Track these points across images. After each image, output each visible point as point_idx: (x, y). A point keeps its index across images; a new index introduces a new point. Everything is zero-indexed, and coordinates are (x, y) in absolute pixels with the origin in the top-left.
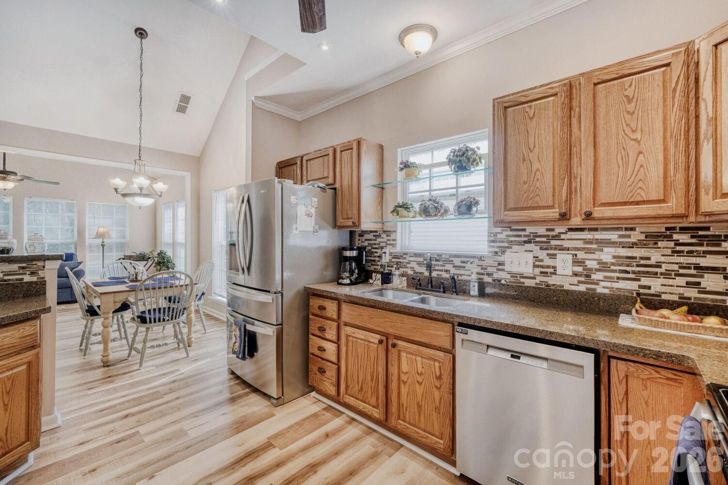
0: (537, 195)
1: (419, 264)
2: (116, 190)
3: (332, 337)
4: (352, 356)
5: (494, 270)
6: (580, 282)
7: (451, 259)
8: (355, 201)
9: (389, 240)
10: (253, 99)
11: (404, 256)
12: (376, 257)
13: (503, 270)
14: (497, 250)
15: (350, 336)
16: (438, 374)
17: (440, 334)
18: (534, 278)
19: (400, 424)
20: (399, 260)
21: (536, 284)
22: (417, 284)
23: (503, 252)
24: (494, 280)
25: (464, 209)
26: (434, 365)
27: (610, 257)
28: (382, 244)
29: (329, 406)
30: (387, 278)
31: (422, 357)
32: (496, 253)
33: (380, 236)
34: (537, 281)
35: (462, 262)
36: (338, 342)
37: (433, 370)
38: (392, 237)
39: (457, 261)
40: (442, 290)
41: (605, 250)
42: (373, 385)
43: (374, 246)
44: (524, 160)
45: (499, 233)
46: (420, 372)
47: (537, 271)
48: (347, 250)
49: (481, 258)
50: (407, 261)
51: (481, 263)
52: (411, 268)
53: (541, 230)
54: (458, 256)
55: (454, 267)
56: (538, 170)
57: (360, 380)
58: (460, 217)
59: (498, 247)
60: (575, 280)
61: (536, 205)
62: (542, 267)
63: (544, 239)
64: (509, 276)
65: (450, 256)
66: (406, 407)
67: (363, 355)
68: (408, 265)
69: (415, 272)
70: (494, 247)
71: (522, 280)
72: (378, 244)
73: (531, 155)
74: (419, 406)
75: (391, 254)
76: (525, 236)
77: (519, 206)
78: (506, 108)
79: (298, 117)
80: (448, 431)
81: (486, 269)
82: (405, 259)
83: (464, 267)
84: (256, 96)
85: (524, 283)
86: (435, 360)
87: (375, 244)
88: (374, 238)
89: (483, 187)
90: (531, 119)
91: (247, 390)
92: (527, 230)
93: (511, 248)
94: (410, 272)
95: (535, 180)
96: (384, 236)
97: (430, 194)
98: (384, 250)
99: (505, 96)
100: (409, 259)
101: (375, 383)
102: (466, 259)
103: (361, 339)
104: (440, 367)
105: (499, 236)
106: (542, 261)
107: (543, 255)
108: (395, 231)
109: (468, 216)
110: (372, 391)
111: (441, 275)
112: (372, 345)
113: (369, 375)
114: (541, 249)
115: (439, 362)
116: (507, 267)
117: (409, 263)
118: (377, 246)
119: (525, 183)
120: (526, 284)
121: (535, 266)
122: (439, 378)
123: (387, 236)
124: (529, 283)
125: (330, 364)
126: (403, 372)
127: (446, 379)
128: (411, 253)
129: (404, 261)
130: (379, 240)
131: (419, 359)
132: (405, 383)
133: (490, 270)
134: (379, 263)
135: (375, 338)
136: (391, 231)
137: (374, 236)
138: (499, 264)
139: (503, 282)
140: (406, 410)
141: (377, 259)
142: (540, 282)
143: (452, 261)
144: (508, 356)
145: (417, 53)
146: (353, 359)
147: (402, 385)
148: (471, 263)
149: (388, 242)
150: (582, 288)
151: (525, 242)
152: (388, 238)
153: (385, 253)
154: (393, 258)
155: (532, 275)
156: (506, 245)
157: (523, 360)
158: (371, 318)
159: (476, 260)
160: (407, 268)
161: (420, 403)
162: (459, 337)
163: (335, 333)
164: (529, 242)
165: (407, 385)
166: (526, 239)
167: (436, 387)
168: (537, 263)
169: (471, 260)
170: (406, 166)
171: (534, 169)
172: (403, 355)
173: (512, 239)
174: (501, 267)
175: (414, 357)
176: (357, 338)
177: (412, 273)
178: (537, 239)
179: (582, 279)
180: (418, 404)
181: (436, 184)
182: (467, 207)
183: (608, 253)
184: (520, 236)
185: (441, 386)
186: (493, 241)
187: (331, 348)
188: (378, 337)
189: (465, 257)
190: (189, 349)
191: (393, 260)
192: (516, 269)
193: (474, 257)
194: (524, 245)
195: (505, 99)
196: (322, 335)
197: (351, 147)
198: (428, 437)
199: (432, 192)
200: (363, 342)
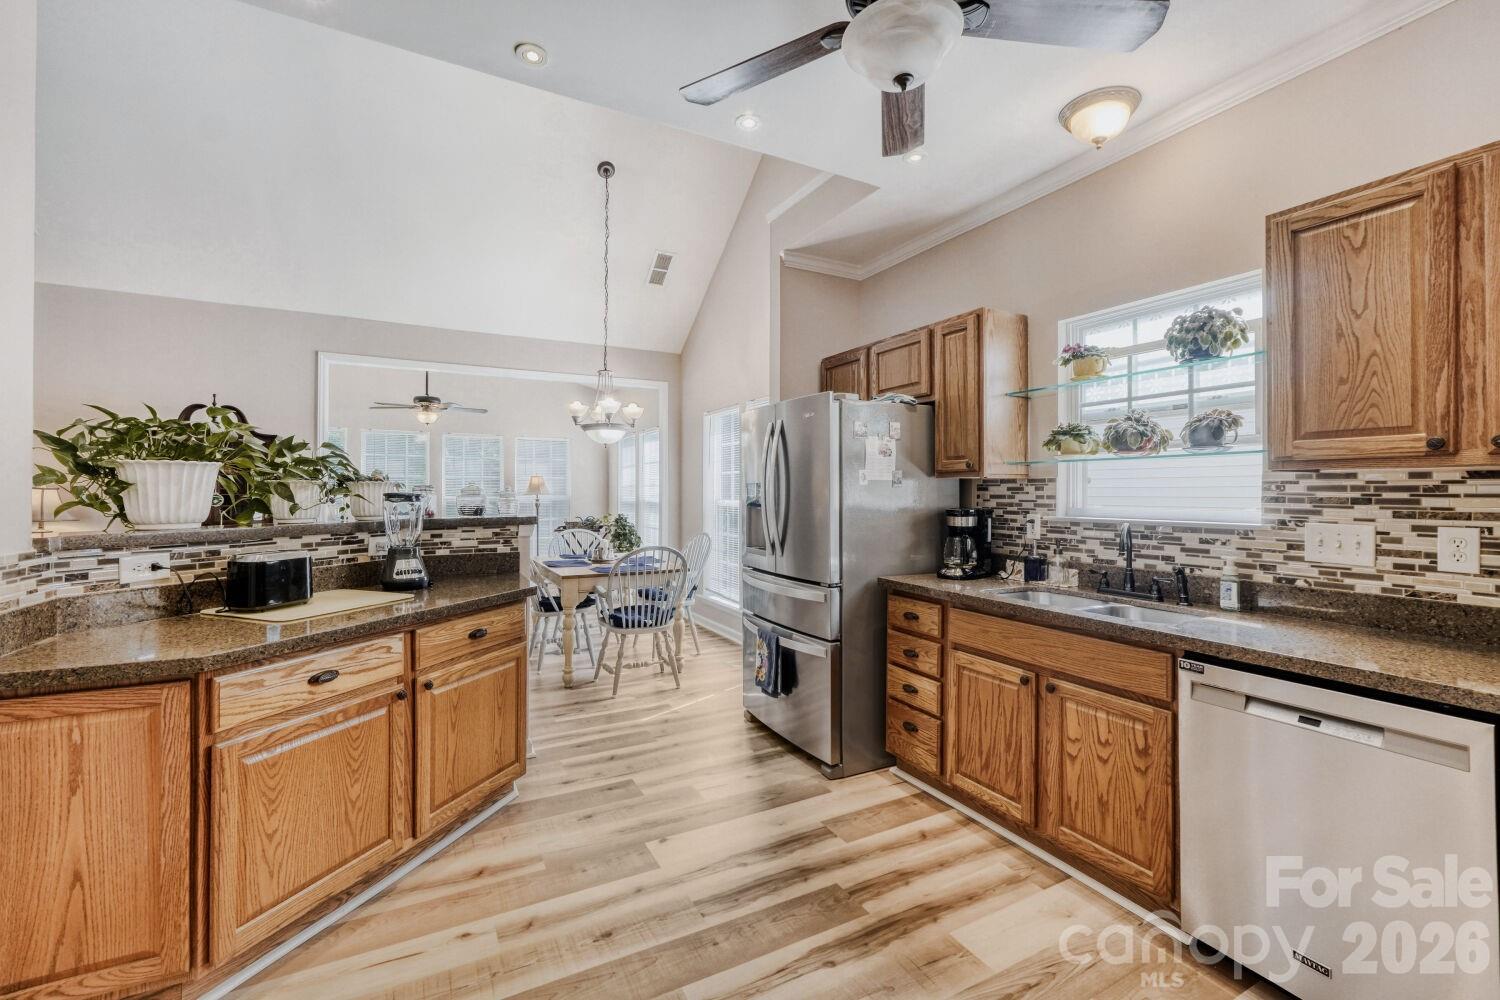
0: (1373, 405)
1: (1106, 543)
2: (575, 419)
3: (931, 668)
4: (969, 704)
5: (1279, 558)
6: (1497, 589)
7: (1176, 535)
8: (972, 426)
9: (1042, 497)
10: (782, 255)
11: (1073, 528)
12: (1013, 529)
13: (1301, 559)
14: (1287, 517)
15: (964, 668)
16: (1141, 745)
17: (1148, 672)
18: (1380, 578)
19: (1065, 834)
20: (1061, 535)
21: (1384, 590)
22: (1098, 581)
23: (1300, 522)
24: (1279, 580)
25: (1204, 435)
26: (1133, 729)
28: (1025, 505)
29: (925, 792)
30: (1036, 570)
31: (1108, 713)
32: (1283, 523)
33: (1022, 489)
34: (1387, 583)
35: (1202, 541)
36: (941, 678)
37: (1131, 737)
38: (1046, 491)
39: (1192, 541)
40: (1155, 594)
42: (1010, 760)
43: (1009, 509)
44: (1340, 335)
45: (1291, 483)
46: (1103, 740)
47: (1387, 562)
48: (956, 515)
49: (1246, 534)
50: (1078, 537)
51: (1247, 543)
52: (1088, 551)
53: (1397, 476)
54: (1194, 530)
55: (1183, 550)
56: (1374, 354)
57: (985, 749)
58: (1196, 450)
59: (1288, 511)
60: (1488, 583)
61: (1370, 425)
62: (1399, 554)
63: (1405, 495)
64: (1315, 572)
65: (1175, 529)
66: (1077, 803)
67: (990, 705)
68: (1081, 546)
69: (1096, 560)
70: (1278, 511)
71: (1348, 581)
72: (1017, 505)
73: (1357, 324)
74: (1103, 804)
75: (1044, 524)
76: (1354, 488)
78: (1295, 233)
79: (860, 273)
80: (1163, 855)
81: (1259, 556)
82: (1075, 533)
83: (1208, 551)
84: (788, 250)
85: (1352, 587)
86: (1135, 719)
87: (1011, 505)
88: (1009, 493)
89: (1253, 388)
90: (1357, 251)
91: (779, 748)
92: (1360, 476)
93: (1319, 513)
94: (1086, 559)
95: (1368, 373)
96: (1031, 489)
97: (1130, 406)
98: (1029, 517)
99: (1295, 209)
100: (1081, 533)
101: (1014, 755)
102: (1211, 535)
103: (987, 675)
104: (1145, 734)
105: (1290, 489)
106: (1399, 541)
107: (1402, 528)
108: (1052, 480)
109: (1214, 449)
110: (1006, 769)
111: (1154, 566)
112: (1008, 686)
113: (1003, 742)
114: (1396, 515)
115: (1145, 723)
116: (1309, 554)
117: (1084, 542)
118: (1015, 509)
119: (1342, 381)
120: (1358, 590)
121: (1379, 552)
122: (1144, 753)
123: (1037, 489)
124: (1362, 587)
125: (925, 717)
126: (1070, 739)
127: (1159, 756)
128: (1086, 522)
129: (1073, 537)
130: (1019, 497)
131: (1102, 715)
132: (1073, 758)
133: (1267, 558)
134: (1018, 541)
135: (1014, 674)
136: (1044, 480)
137: (1009, 489)
138: (1290, 547)
139: (1300, 583)
140: (1076, 808)
141: (1016, 533)
142: (1394, 585)
143: (1180, 539)
144: (1292, 719)
145: (1097, 141)
146: (971, 709)
147: (1068, 762)
148: (1224, 544)
149: (1039, 501)
151: (1355, 501)
152: (1039, 493)
153: (1032, 521)
154: (1048, 531)
155: (1373, 571)
156: (1308, 506)
157: (1326, 727)
158: (1005, 637)
159: (1235, 539)
160: (1080, 551)
161: (1105, 798)
162: (1185, 678)
163: (935, 662)
164: (1368, 501)
165: (1079, 761)
166: (1357, 495)
167: (1138, 769)
168: (1385, 546)
169: (1223, 537)
170: (1077, 354)
171: (1365, 353)
172: (1070, 706)
173: (1320, 494)
174: (1292, 553)
175: (1092, 712)
176: (978, 673)
177: (1090, 560)
178: (1386, 495)
180: (1100, 799)
181: (1142, 387)
182: (1211, 432)
184: (1343, 488)
185: (1147, 769)
186: (1276, 500)
187: (927, 689)
188: (1020, 672)
189: (1208, 531)
190: (679, 676)
191: (1050, 535)
192: (1331, 557)
193: (1230, 532)
194: (1352, 508)
195: (1295, 214)
196: (909, 665)
197: (963, 326)
198: (1122, 863)
199: (1134, 403)
200: (990, 680)
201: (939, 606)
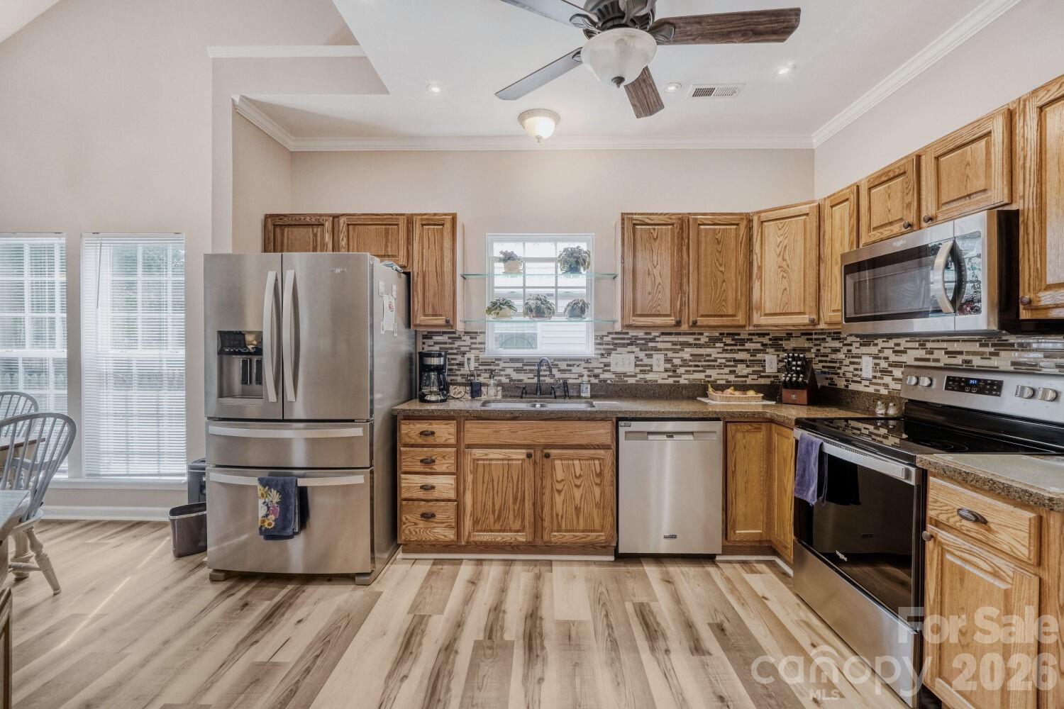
0: (659, 305)
1: (517, 370)
3: (447, 467)
4: (483, 482)
5: (600, 371)
6: (669, 376)
7: (556, 363)
9: (475, 343)
11: (497, 362)
12: (453, 365)
13: (609, 371)
14: (604, 352)
15: (478, 460)
16: (598, 471)
17: (602, 432)
18: (636, 376)
19: (555, 536)
20: (490, 367)
21: (637, 381)
22: (523, 392)
23: (609, 354)
24: (601, 381)
25: (578, 311)
26: (594, 464)
27: (689, 355)
28: (463, 349)
29: (435, 559)
30: (476, 391)
31: (579, 460)
32: (602, 355)
33: (461, 338)
34: (638, 379)
35: (568, 365)
36: (458, 473)
37: (593, 468)
38: (479, 339)
39: (563, 366)
40: (553, 396)
41: (686, 350)
42: (516, 508)
43: (450, 351)
44: (649, 274)
45: (605, 336)
46: (578, 475)
47: (638, 370)
48: (433, 357)
49: (588, 361)
50: (500, 368)
51: (587, 365)
52: (506, 375)
53: (641, 334)
54: (564, 360)
55: (559, 371)
56: (660, 284)
57: (497, 507)
58: (571, 319)
59: (604, 349)
60: (666, 375)
61: (658, 313)
62: (642, 366)
63: (643, 342)
64: (613, 376)
65: (555, 360)
66: (562, 516)
67: (501, 477)
68: (502, 373)
69: (511, 380)
70: (600, 349)
71: (625, 379)
72: (456, 348)
73: (654, 270)
74: (577, 509)
75: (477, 359)
76: (628, 339)
77: (645, 313)
78: (635, 224)
79: (292, 144)
80: (610, 520)
81: (593, 371)
82: (498, 365)
83: (570, 370)
85: (627, 381)
86: (594, 459)
87: (452, 349)
88: (450, 341)
89: (585, 290)
90: (655, 239)
92: (630, 334)
93: (616, 350)
94: (504, 380)
95: (658, 292)
96: (467, 338)
97: (538, 291)
98: (467, 356)
99: (636, 214)
100: (502, 365)
101: (520, 504)
102: (572, 362)
103: (498, 460)
104: (600, 464)
105: (606, 339)
106: (641, 360)
107: (642, 355)
108: (484, 333)
109: (579, 319)
110: (514, 514)
111: (548, 380)
112: (514, 462)
113: (511, 498)
114: (641, 350)
115: (599, 459)
116: (613, 368)
117: (504, 370)
118: (455, 351)
119: (649, 293)
120: (629, 382)
121: (636, 366)
122: (600, 475)
123: (471, 338)
124: (631, 381)
125: (442, 503)
126: (557, 481)
127: (608, 474)
128: (506, 358)
129: (497, 368)
130: (457, 343)
131: (577, 462)
132: (559, 492)
133: (596, 371)
134: (458, 372)
135: (520, 454)
136: (477, 333)
137: (449, 338)
138: (605, 366)
139: (609, 382)
140: (562, 518)
141: (456, 367)
142: (640, 379)
143: (557, 365)
144: (664, 437)
145: (538, 138)
146: (485, 486)
147: (556, 495)
148: (578, 366)
149: (473, 346)
150: (671, 381)
151: (628, 344)
152: (474, 341)
153: (469, 359)
154: (479, 365)
155: (633, 374)
156: (611, 347)
157: (676, 437)
158: (512, 432)
159: (583, 363)
160: (502, 375)
161: (579, 506)
162: (622, 430)
163: (453, 462)
164: (631, 344)
165: (563, 494)
166: (628, 341)
167: (596, 484)
168: (638, 363)
169: (577, 363)
171: (657, 283)
172: (558, 463)
173: (616, 341)
174: (606, 368)
175: (571, 462)
176: (490, 460)
177: (508, 381)
178: (638, 342)
179: (671, 374)
180: (576, 508)
183: (687, 353)
184: (624, 339)
185: (601, 482)
186: (600, 344)
187: (444, 484)
188: (524, 451)
189: (570, 360)
191: (481, 367)
192: (620, 369)
193: (581, 360)
194: (627, 347)
195: (635, 216)
196: (428, 470)
197: (444, 221)
198: (589, 535)
199: (526, 290)
200: (501, 462)
201: (455, 422)
